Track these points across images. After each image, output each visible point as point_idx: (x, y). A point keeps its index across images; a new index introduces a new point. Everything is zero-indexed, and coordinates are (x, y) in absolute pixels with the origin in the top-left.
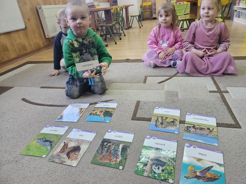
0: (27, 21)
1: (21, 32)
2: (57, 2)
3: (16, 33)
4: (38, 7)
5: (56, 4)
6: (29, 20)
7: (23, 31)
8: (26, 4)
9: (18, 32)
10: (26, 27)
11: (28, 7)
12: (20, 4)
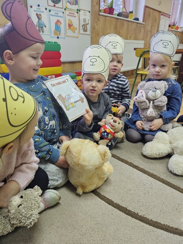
2: (129, 37)
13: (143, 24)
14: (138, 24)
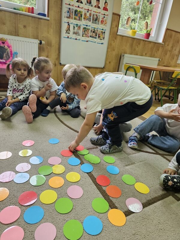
0: (108, 62)
1: (99, 69)
3: (95, 69)
4: (123, 54)
5: (142, 55)
6: (110, 62)
7: (100, 69)
8: (114, 50)
9: (97, 69)
10: (104, 67)
11: (114, 53)
12: (109, 50)
13: (162, 44)
14: (156, 44)
